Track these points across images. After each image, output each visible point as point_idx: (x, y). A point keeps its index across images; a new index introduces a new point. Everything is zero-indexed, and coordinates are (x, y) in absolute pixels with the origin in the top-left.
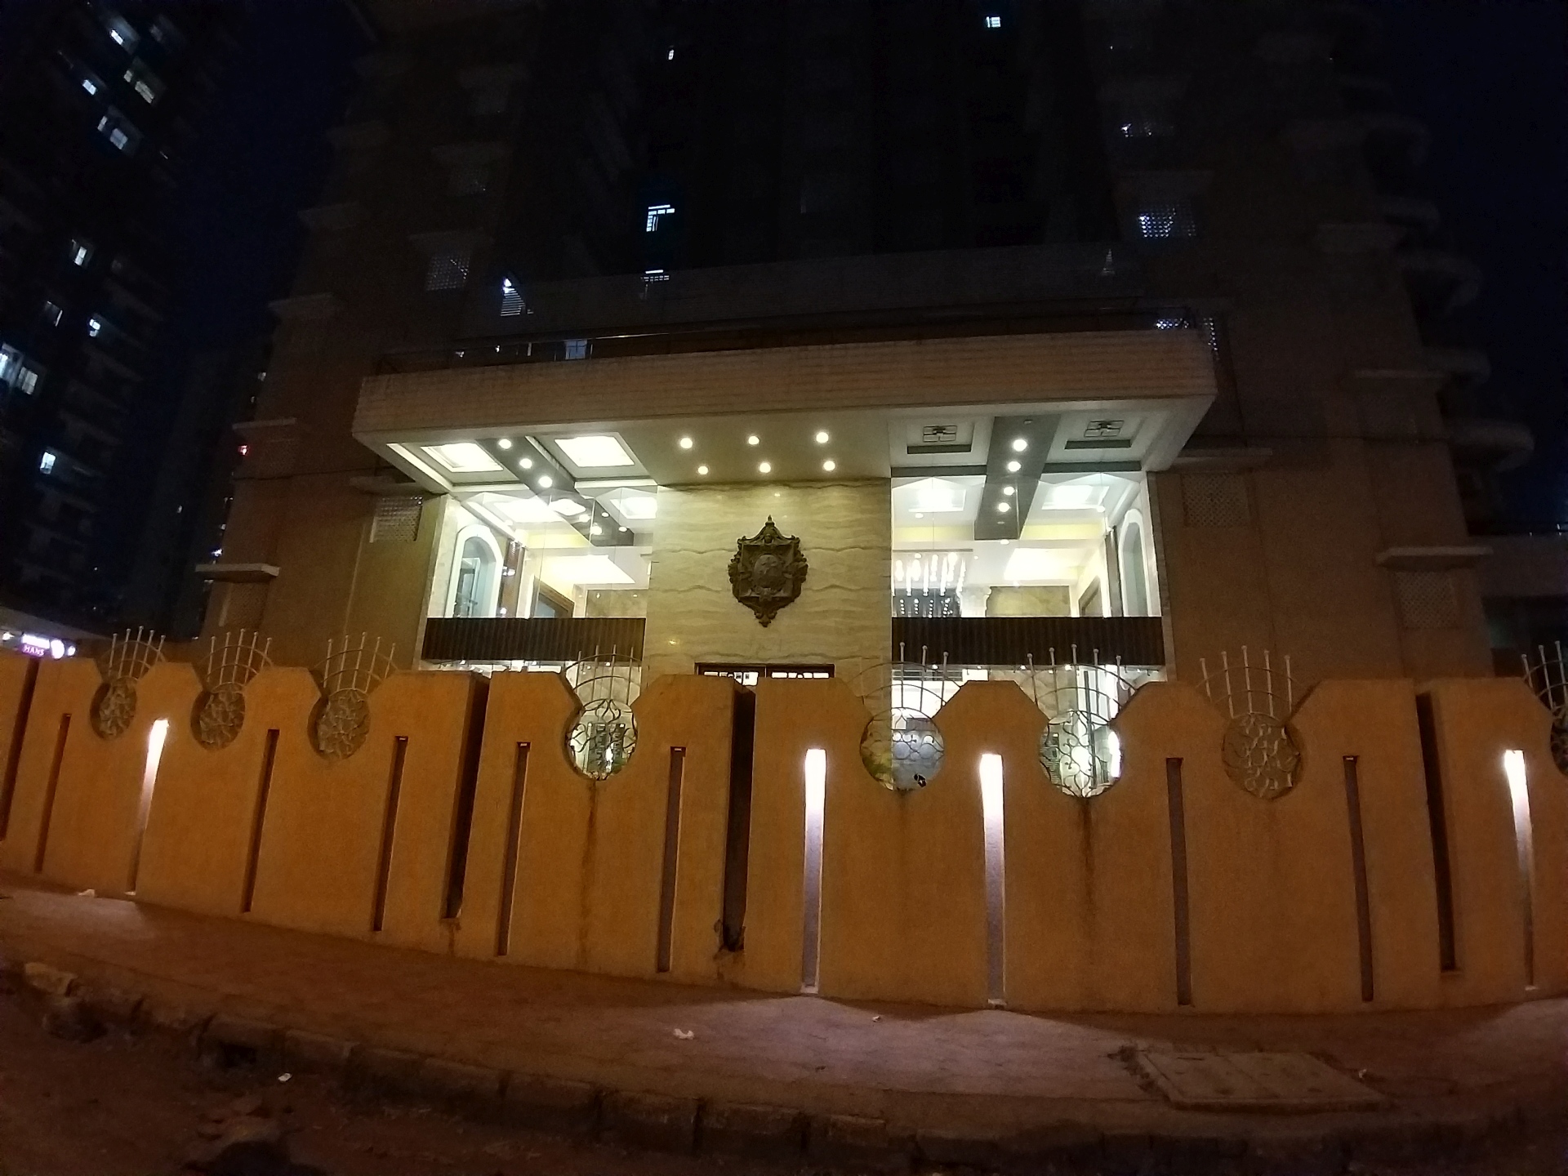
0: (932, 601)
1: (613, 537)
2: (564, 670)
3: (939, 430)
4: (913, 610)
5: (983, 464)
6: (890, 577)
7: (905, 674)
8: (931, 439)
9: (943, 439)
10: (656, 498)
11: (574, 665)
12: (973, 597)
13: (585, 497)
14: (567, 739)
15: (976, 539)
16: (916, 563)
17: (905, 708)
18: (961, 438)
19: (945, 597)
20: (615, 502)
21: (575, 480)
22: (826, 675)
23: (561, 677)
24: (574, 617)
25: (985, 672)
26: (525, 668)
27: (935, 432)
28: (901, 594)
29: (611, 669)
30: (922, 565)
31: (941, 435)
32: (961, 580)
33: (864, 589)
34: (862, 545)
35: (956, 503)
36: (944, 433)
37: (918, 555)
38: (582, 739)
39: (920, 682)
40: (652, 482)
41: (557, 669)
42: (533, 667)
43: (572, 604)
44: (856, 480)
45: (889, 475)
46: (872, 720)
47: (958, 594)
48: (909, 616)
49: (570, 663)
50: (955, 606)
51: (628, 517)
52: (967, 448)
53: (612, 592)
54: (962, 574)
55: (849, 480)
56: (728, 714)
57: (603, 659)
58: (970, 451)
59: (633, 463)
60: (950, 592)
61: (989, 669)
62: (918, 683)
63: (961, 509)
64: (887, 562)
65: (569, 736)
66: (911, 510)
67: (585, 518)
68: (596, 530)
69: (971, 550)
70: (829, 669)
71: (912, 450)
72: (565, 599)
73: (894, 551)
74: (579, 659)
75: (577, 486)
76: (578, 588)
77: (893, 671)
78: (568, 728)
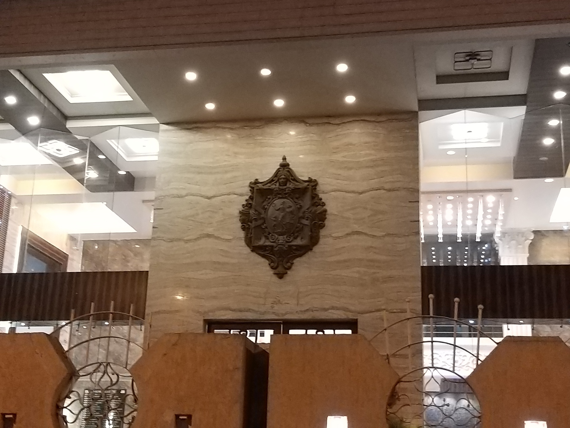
0: (467, 248)
1: (110, 182)
2: (58, 330)
3: (473, 56)
4: (446, 259)
5: (523, 93)
6: (419, 221)
7: (437, 329)
8: (464, 67)
9: (477, 66)
10: (157, 138)
11: (66, 324)
12: (514, 242)
13: (79, 137)
14: (59, 408)
15: (515, 178)
16: (449, 206)
17: (436, 368)
18: (498, 65)
19: (482, 243)
20: (113, 143)
21: (66, 118)
22: (349, 332)
23: (53, 338)
24: (68, 271)
25: (529, 327)
26: (13, 329)
27: (468, 58)
28: (432, 239)
29: (108, 328)
30: (455, 209)
31: (475, 62)
32: (499, 224)
33: (388, 235)
34: (387, 186)
35: (492, 137)
36: (479, 60)
37: (450, 198)
38: (76, 408)
39: (453, 338)
40: (153, 121)
41: (48, 330)
42: (22, 328)
43: (65, 257)
44: (379, 114)
45: (416, 108)
46: (399, 382)
47: (497, 240)
48: (442, 265)
49: (64, 323)
50: (494, 252)
51: (127, 159)
52: (504, 75)
53: (111, 243)
54: (500, 218)
55: (372, 114)
56: (239, 376)
57: (100, 318)
58: (507, 79)
59: (132, 100)
60: (488, 238)
61: (533, 323)
62: (451, 340)
63: (499, 144)
64: (415, 204)
65: (60, 404)
66: (441, 147)
67: (78, 161)
68: (92, 174)
69: (510, 190)
70: (352, 324)
71: (442, 79)
72: (58, 252)
73: (424, 193)
74: (72, 319)
75: (70, 125)
76: (72, 238)
77: (424, 326)
78: (59, 396)
